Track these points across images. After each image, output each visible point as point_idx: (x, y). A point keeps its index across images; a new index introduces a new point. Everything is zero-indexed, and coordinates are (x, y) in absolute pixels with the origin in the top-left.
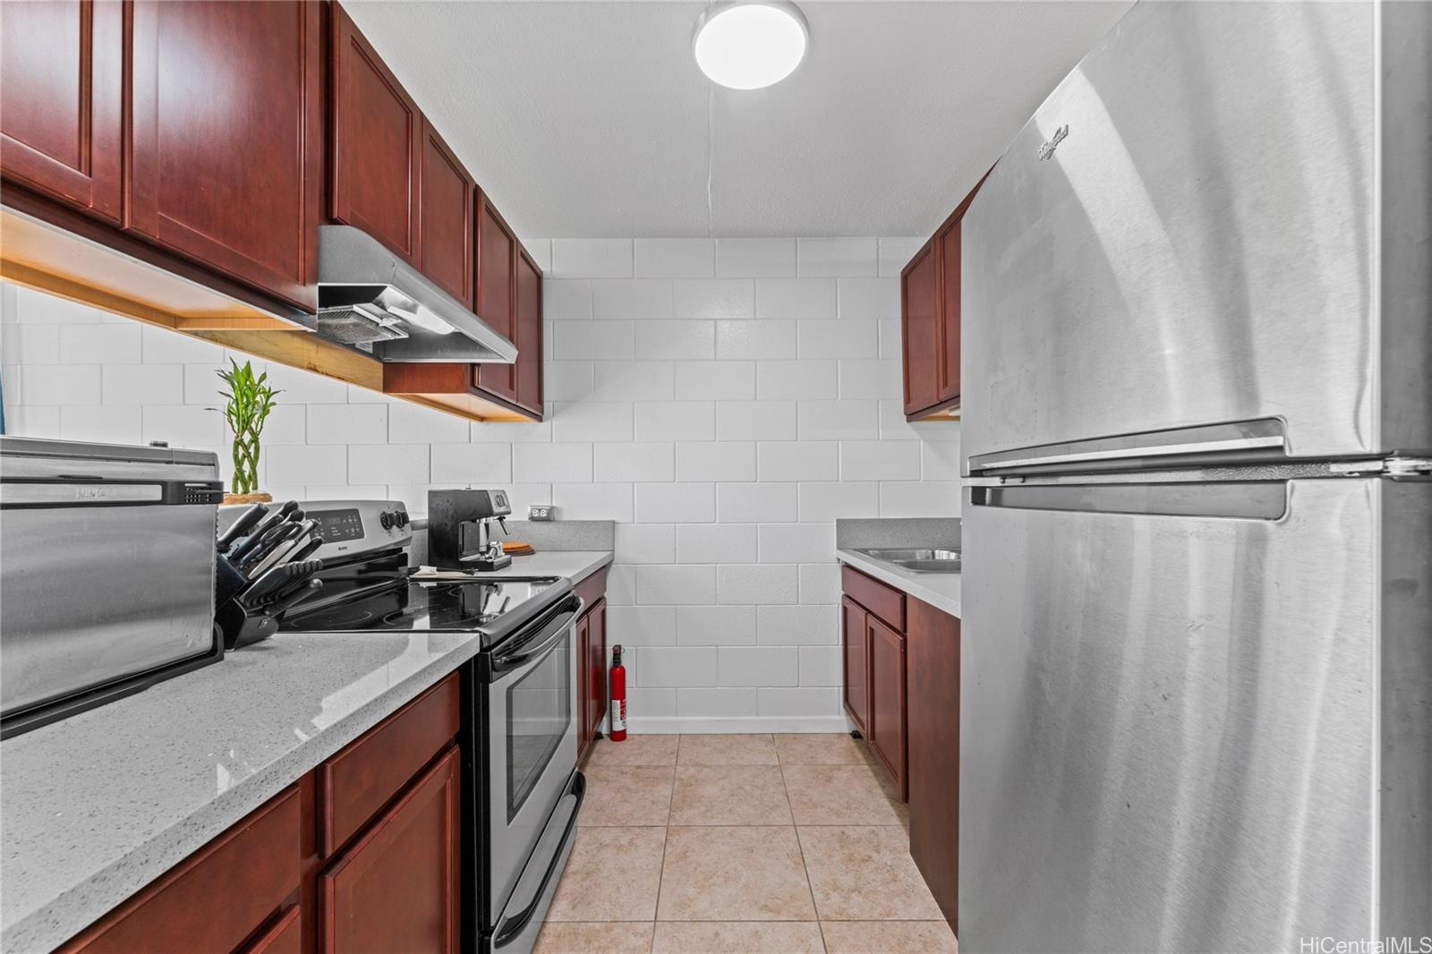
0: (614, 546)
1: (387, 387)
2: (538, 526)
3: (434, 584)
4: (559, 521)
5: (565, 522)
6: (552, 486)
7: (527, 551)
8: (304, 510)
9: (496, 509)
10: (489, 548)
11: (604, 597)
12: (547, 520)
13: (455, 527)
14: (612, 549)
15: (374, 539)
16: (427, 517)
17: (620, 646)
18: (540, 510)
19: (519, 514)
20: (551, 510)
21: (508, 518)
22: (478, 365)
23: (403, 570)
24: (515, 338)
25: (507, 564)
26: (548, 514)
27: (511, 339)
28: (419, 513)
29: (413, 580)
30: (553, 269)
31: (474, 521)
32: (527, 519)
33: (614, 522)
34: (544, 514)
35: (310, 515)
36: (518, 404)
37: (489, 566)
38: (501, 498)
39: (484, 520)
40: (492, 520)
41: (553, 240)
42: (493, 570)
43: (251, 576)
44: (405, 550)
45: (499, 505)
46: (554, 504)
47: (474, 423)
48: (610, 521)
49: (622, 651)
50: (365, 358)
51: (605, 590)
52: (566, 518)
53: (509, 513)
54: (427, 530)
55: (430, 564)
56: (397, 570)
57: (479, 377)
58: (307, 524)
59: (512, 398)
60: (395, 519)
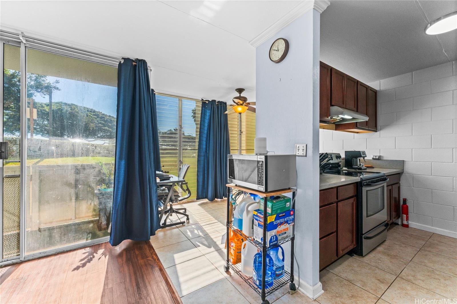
0: (404, 168)
1: (336, 130)
2: (375, 161)
3: (347, 172)
4: (383, 160)
5: (385, 160)
6: (380, 150)
7: (372, 167)
8: (329, 154)
9: (362, 156)
10: (360, 165)
11: (399, 183)
12: (378, 159)
13: (352, 159)
14: (403, 169)
15: (335, 161)
16: (344, 157)
17: (406, 199)
18: (376, 156)
19: (369, 157)
20: (380, 157)
21: (366, 158)
22: (358, 122)
23: (339, 168)
24: (368, 114)
25: (366, 169)
26: (379, 158)
27: (367, 115)
28: (343, 156)
29: (342, 170)
30: (381, 88)
31: (356, 158)
32: (372, 159)
33: (404, 161)
34: (377, 158)
35: (329, 155)
36: (369, 129)
37: (360, 169)
38: (364, 153)
39: (359, 158)
40: (362, 159)
41: (381, 81)
42: (361, 170)
43: (321, 163)
44: (340, 164)
45: (363, 155)
46: (381, 155)
47: (355, 134)
48: (402, 160)
49: (407, 200)
50: (332, 124)
51: (400, 181)
52: (385, 159)
53: (366, 157)
54: (344, 160)
55: (345, 167)
56: (338, 168)
57: (358, 125)
58: (329, 156)
59: (367, 128)
60: (338, 157)
